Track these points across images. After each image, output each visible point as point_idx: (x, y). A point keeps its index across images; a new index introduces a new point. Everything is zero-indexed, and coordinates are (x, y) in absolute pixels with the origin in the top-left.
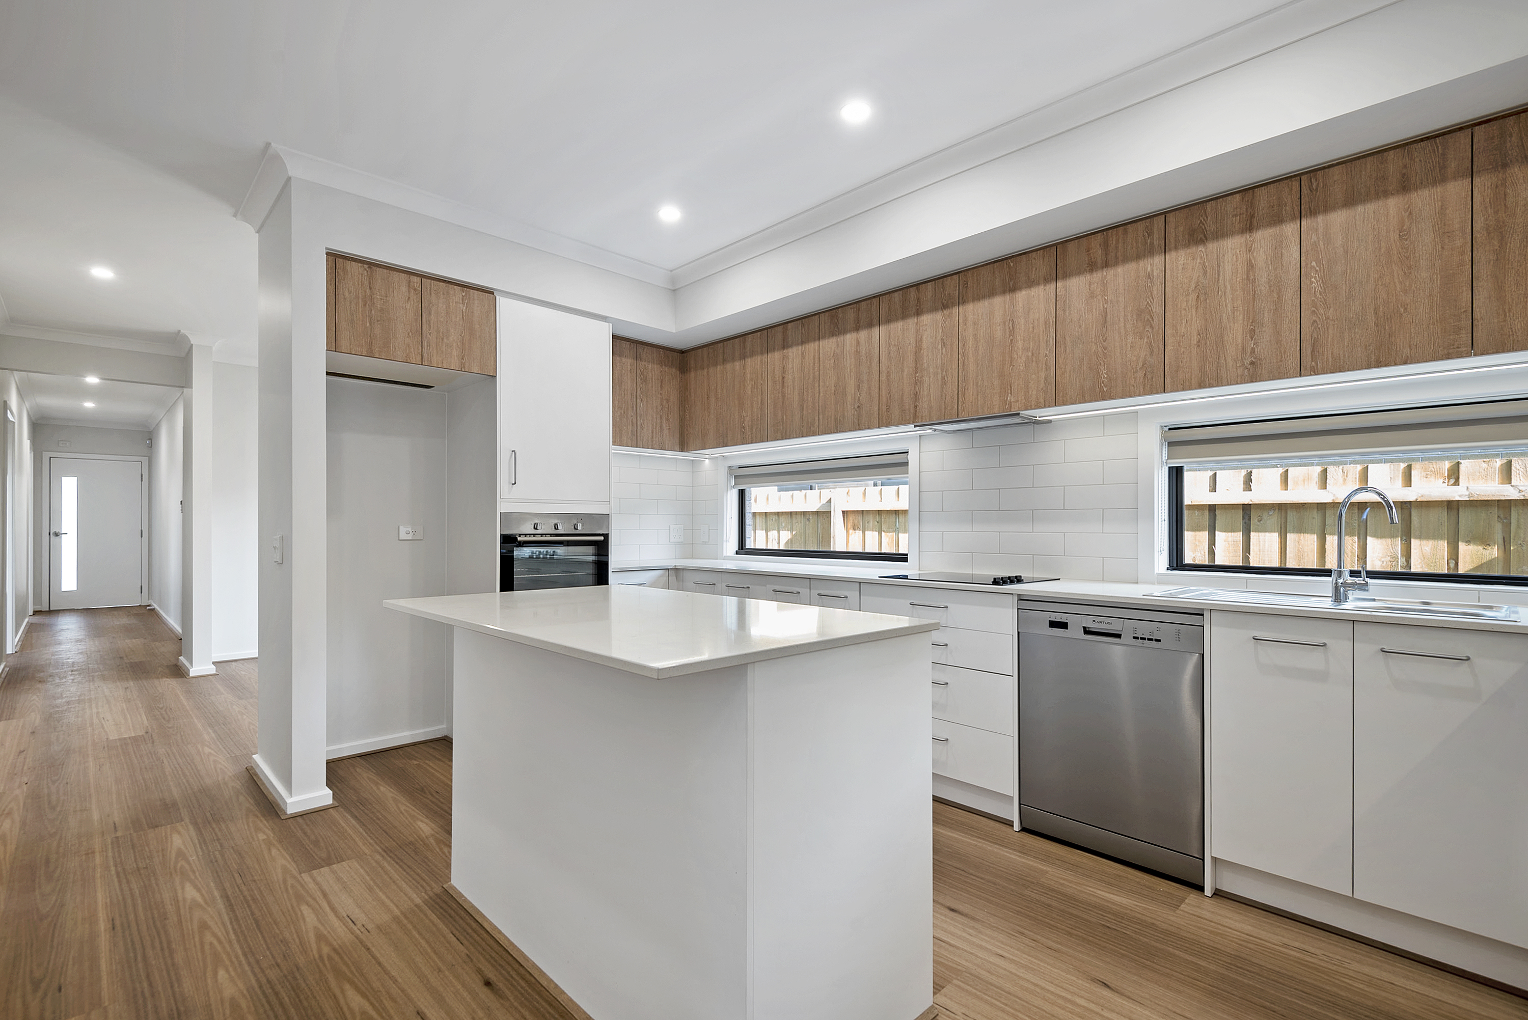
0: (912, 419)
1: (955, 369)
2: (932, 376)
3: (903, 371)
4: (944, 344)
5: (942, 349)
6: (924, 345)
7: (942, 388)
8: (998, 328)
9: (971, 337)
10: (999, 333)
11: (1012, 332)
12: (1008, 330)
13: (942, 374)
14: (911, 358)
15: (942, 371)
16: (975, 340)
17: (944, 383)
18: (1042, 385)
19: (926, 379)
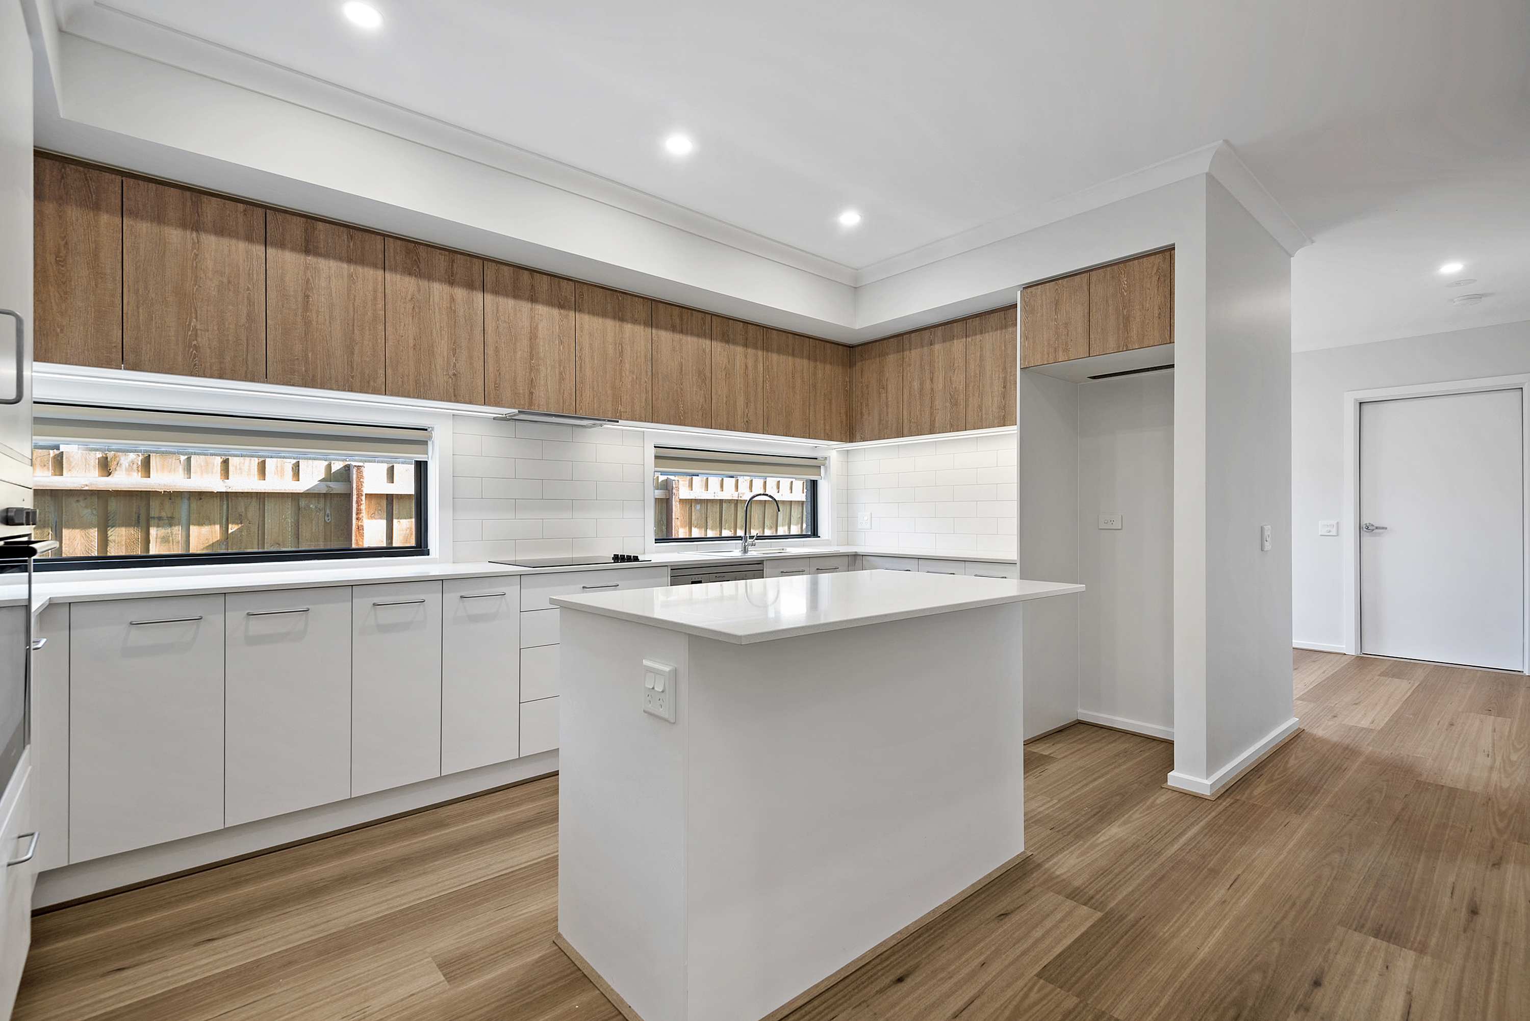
0: (527, 404)
1: (573, 368)
2: (549, 368)
3: (515, 352)
4: (561, 342)
5: (559, 346)
6: (540, 335)
7: (560, 382)
8: (610, 346)
9: (587, 345)
10: (611, 350)
11: (621, 354)
12: (618, 351)
13: (560, 369)
14: (524, 343)
15: (560, 366)
16: (591, 349)
17: (562, 378)
18: (643, 404)
19: (542, 368)
